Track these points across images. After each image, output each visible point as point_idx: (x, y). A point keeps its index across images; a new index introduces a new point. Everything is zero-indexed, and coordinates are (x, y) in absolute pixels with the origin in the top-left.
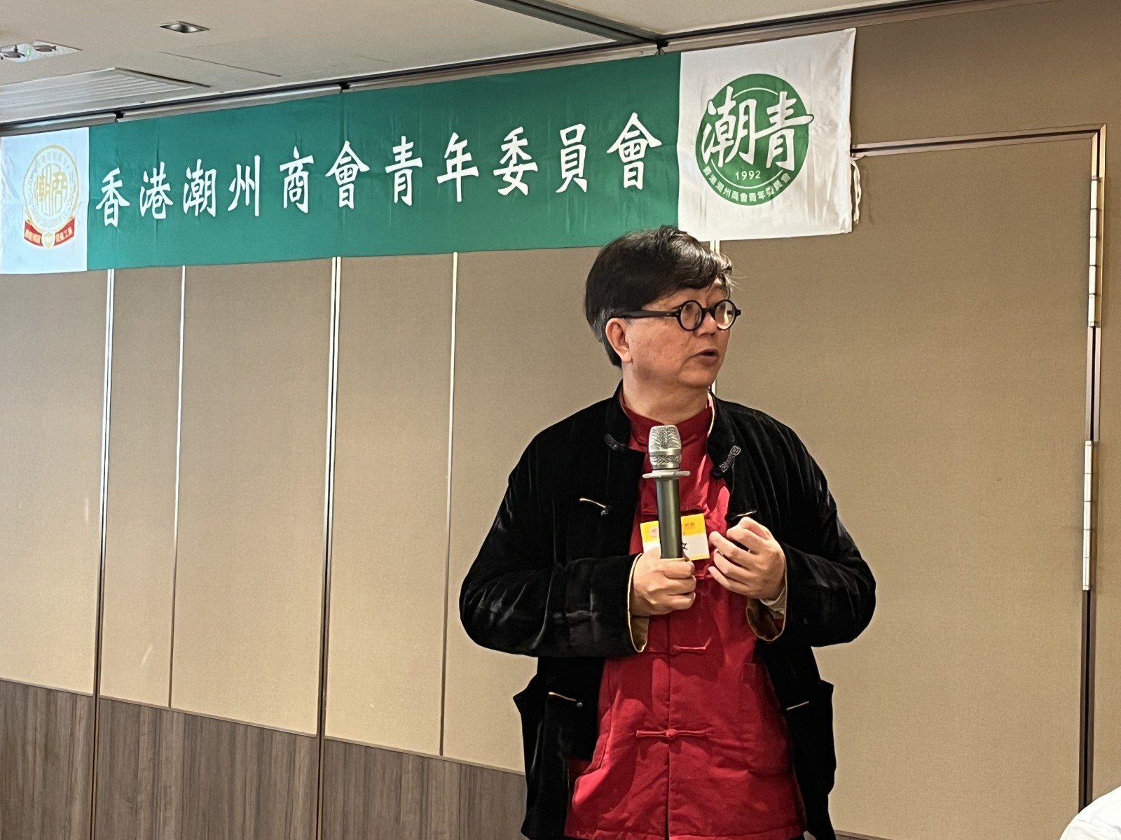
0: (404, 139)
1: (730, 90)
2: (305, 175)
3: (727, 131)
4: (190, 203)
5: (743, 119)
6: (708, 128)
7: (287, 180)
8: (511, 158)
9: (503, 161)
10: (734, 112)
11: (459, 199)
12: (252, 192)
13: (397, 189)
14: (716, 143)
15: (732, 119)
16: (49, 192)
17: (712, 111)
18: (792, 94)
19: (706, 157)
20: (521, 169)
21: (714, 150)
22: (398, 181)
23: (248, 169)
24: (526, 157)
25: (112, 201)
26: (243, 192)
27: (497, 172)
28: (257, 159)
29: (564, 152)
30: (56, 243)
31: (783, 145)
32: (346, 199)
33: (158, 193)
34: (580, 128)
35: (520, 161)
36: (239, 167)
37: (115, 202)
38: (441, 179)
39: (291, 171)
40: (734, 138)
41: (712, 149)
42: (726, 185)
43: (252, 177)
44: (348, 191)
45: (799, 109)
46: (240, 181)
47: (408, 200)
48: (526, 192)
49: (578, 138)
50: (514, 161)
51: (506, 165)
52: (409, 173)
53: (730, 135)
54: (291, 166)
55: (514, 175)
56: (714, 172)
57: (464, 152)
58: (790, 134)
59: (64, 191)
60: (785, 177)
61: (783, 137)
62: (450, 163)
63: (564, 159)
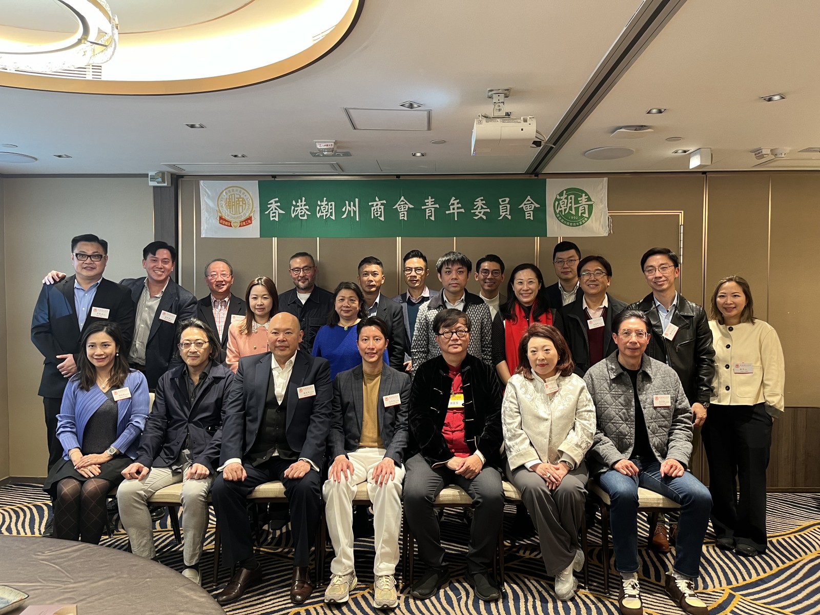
0: (430, 197)
1: (565, 192)
2: (382, 207)
3: (564, 204)
4: (320, 214)
5: (570, 201)
6: (557, 203)
7: (372, 209)
8: (478, 207)
9: (475, 208)
10: (566, 198)
11: (456, 219)
12: (354, 212)
13: (427, 215)
14: (561, 207)
15: (566, 201)
16: (234, 205)
17: (558, 197)
18: (586, 195)
19: (558, 211)
20: (483, 211)
21: (561, 209)
22: (427, 212)
23: (352, 203)
24: (485, 207)
25: (274, 211)
26: (349, 212)
27: (472, 211)
28: (357, 200)
29: (500, 206)
30: (240, 226)
31: (585, 209)
32: (403, 216)
33: (301, 209)
34: (507, 199)
35: (482, 208)
36: (347, 202)
37: (276, 211)
38: (447, 212)
39: (374, 206)
40: (567, 206)
41: (559, 209)
42: (565, 220)
43: (354, 206)
44: (404, 214)
45: (589, 199)
46: (348, 207)
47: (433, 218)
48: (485, 218)
49: (507, 202)
50: (480, 208)
51: (477, 209)
52: (433, 209)
53: (565, 205)
54: (375, 203)
55: (480, 213)
56: (560, 216)
57: (458, 203)
58: (587, 207)
59: (244, 205)
60: (586, 219)
61: (584, 207)
62: (451, 207)
63: (501, 209)
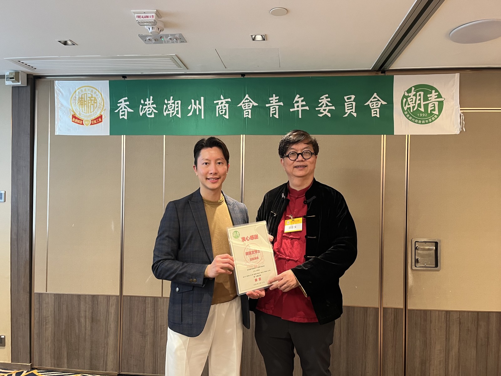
0: (274, 95)
1: (413, 88)
2: (227, 105)
3: (412, 101)
4: (167, 112)
5: (418, 98)
6: (405, 100)
7: (217, 107)
10: (415, 95)
11: (300, 117)
12: (200, 110)
13: (271, 112)
14: (409, 104)
15: (414, 98)
16: (86, 104)
17: (406, 94)
18: (437, 91)
19: (405, 108)
20: (328, 108)
21: (409, 106)
22: (271, 110)
23: (197, 102)
24: (329, 104)
25: (123, 109)
26: (195, 110)
27: (317, 109)
28: (202, 98)
30: (91, 124)
31: (434, 106)
33: (149, 108)
36: (193, 101)
37: (126, 110)
38: (291, 110)
39: (219, 104)
40: (415, 103)
41: (407, 106)
42: (413, 118)
43: (200, 104)
44: (248, 112)
45: (439, 96)
46: (193, 105)
47: (277, 116)
48: (330, 116)
49: (352, 99)
50: (325, 105)
51: (321, 106)
52: (277, 107)
53: (414, 102)
55: (325, 110)
56: (408, 113)
57: (302, 101)
58: (436, 104)
59: (95, 104)
60: (436, 116)
61: (434, 104)
62: (296, 105)
63: (346, 106)
